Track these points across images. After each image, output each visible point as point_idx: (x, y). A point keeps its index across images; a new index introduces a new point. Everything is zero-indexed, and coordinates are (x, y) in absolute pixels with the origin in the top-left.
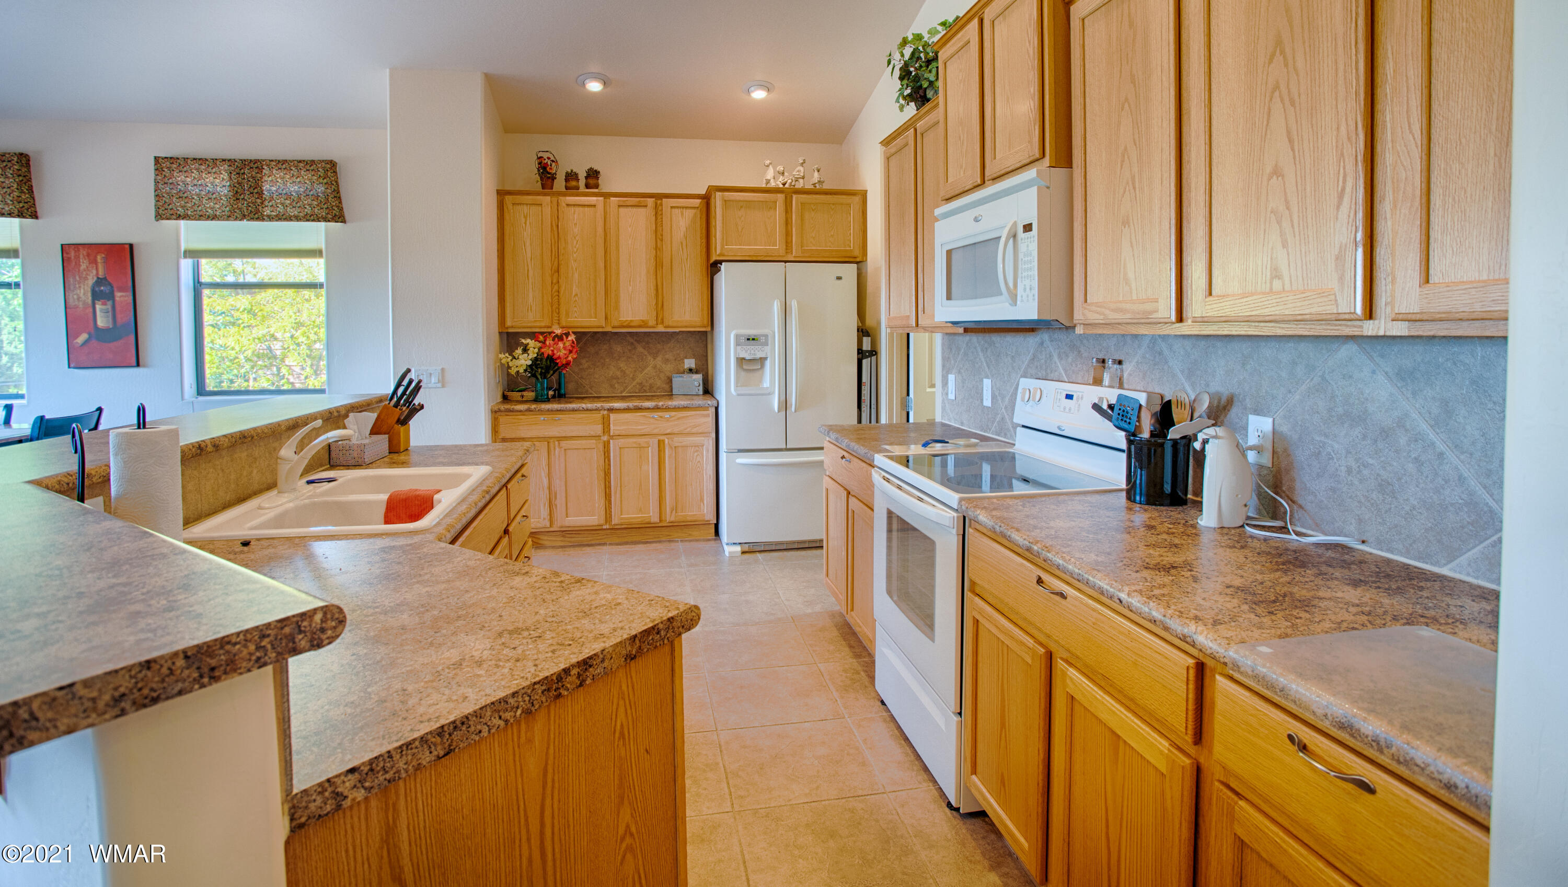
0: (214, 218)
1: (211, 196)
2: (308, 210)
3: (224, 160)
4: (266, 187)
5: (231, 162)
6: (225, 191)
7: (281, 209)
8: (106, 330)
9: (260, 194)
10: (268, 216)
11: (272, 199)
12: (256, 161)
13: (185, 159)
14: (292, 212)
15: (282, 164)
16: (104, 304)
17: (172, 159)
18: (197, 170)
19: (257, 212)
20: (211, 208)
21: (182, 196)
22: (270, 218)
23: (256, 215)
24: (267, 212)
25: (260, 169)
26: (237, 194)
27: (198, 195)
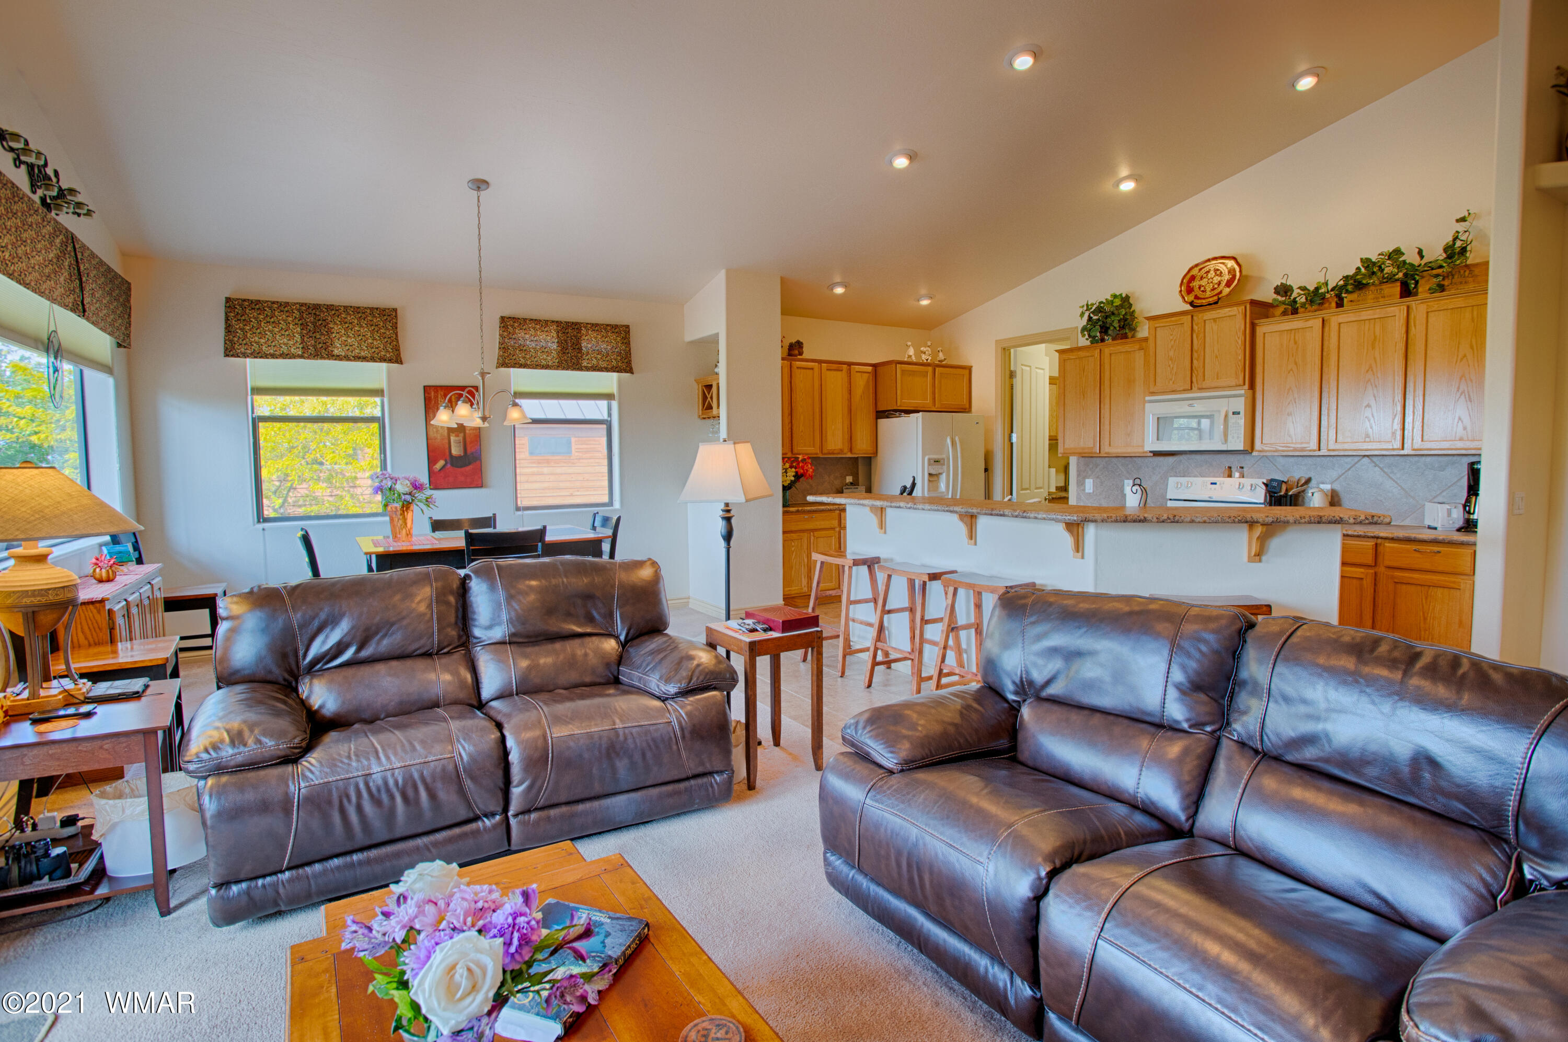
0: (547, 367)
1: (544, 350)
2: (614, 363)
3: (553, 322)
4: (584, 344)
5: (558, 323)
6: (555, 346)
7: (595, 362)
8: (458, 458)
9: (580, 349)
10: (586, 367)
11: (588, 354)
12: (576, 324)
13: (525, 320)
14: (603, 364)
15: (595, 327)
16: (457, 436)
17: (515, 319)
18: (534, 328)
19: (578, 363)
20: (545, 360)
21: (522, 349)
22: (588, 369)
23: (576, 366)
24: (585, 364)
25: (579, 330)
26: (563, 350)
27: (534, 349)
